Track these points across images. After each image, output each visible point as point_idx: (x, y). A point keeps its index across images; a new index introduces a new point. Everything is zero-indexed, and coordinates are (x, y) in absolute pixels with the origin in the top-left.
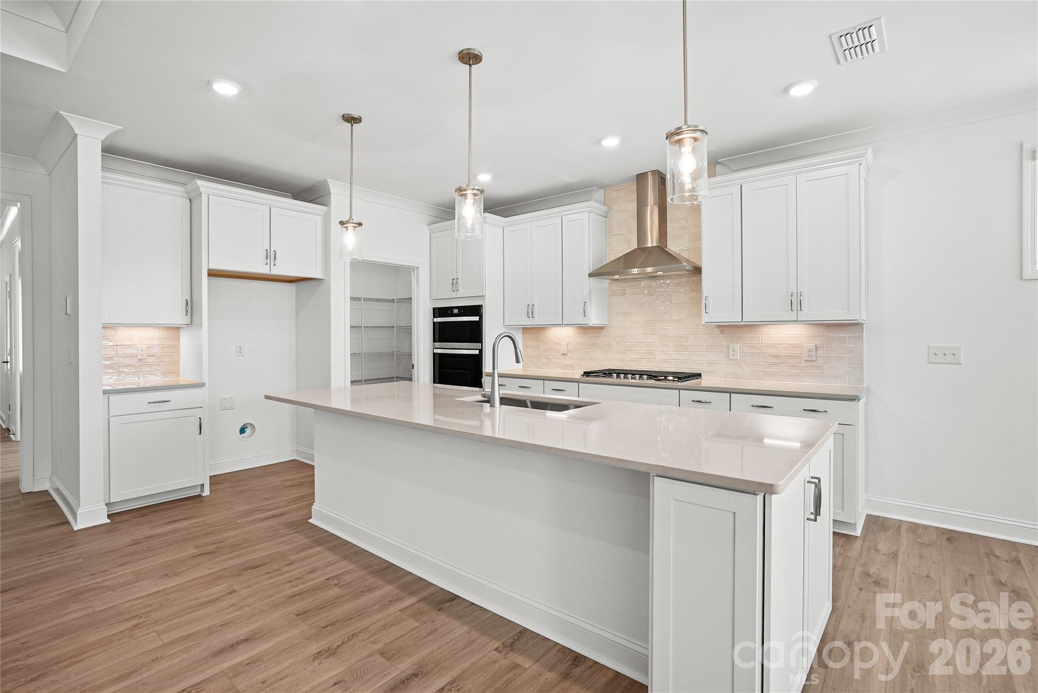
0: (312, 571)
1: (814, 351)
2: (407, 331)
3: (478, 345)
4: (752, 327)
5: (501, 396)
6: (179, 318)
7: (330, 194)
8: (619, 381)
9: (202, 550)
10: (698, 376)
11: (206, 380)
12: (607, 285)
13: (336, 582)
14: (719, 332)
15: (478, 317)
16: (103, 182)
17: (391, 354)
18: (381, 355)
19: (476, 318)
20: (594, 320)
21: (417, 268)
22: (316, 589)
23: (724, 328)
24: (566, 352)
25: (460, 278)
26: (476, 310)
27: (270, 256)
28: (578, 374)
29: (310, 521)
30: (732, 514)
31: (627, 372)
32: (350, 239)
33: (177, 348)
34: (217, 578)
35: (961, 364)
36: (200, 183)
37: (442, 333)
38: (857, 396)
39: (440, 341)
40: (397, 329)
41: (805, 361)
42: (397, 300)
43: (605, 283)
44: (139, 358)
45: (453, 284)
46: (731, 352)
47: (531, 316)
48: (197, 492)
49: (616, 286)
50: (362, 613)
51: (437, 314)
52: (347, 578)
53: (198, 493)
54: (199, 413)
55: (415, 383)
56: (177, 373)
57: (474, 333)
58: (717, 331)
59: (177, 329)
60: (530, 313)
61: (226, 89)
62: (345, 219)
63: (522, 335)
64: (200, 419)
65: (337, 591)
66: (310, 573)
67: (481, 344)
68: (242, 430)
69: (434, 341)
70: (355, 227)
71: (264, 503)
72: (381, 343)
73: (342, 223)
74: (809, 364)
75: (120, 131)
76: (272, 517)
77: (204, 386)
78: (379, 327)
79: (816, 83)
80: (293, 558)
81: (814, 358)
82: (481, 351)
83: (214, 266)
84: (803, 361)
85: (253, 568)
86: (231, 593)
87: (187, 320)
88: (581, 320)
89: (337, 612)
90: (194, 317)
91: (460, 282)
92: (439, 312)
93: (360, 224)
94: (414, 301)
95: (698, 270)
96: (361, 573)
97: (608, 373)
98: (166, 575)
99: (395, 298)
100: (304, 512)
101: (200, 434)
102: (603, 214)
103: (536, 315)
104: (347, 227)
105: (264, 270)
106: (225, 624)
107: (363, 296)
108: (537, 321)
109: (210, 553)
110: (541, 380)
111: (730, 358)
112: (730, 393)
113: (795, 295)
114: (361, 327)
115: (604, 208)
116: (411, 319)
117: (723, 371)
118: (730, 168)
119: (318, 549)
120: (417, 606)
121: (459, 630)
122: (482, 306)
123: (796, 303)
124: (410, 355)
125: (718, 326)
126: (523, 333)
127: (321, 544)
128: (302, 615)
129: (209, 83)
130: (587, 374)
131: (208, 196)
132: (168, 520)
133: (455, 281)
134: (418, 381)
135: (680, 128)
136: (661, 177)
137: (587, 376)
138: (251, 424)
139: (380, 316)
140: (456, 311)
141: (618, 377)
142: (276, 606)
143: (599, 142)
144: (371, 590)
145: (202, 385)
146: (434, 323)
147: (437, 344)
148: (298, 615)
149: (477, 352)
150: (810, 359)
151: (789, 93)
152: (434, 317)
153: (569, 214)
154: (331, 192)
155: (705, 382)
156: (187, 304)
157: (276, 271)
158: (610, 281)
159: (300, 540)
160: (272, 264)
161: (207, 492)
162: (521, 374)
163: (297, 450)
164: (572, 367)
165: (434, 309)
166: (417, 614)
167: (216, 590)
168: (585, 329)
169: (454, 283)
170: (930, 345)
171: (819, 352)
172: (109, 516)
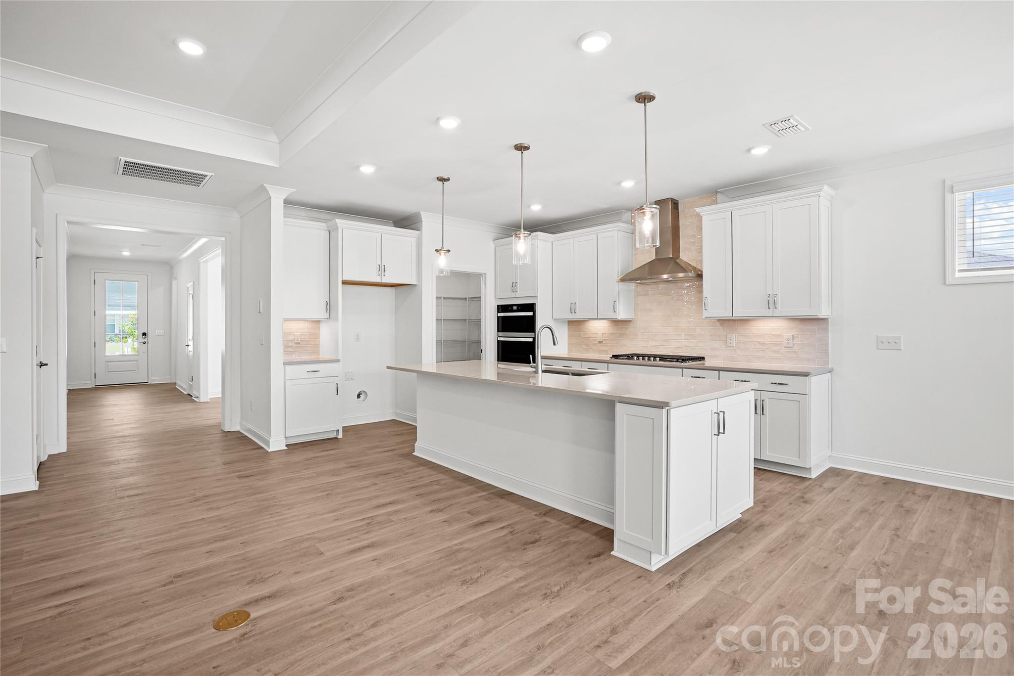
0: (421, 478)
1: (792, 339)
2: (477, 323)
3: (532, 334)
4: (744, 321)
5: (543, 369)
6: (321, 314)
7: (422, 221)
8: (638, 362)
9: (350, 465)
10: (703, 359)
11: (340, 358)
12: (634, 287)
13: (436, 483)
14: (719, 325)
15: (532, 313)
16: (284, 225)
17: (464, 342)
18: (455, 342)
19: (531, 314)
20: (621, 315)
21: (485, 274)
22: (426, 485)
23: (723, 321)
24: (602, 340)
25: (518, 282)
26: (531, 307)
27: (381, 269)
28: (607, 357)
29: (413, 454)
30: (652, 420)
31: (644, 355)
32: (442, 261)
33: (318, 335)
34: (364, 478)
35: (901, 350)
36: (338, 221)
37: (504, 325)
38: (809, 373)
39: (502, 331)
40: (468, 322)
41: (785, 347)
42: (469, 298)
43: (632, 286)
44: (296, 342)
45: (512, 286)
46: (728, 340)
47: (573, 312)
48: (334, 435)
49: (641, 288)
50: (454, 497)
51: (500, 310)
52: (443, 482)
53: (335, 437)
54: (336, 380)
55: (483, 361)
56: (317, 352)
57: (529, 325)
58: (718, 324)
59: (318, 322)
60: (573, 311)
61: (367, 170)
62: (439, 248)
63: (567, 327)
64: (337, 384)
65: (438, 487)
66: (420, 478)
67: (534, 334)
68: (359, 396)
69: (498, 331)
70: (445, 253)
71: (380, 443)
72: (457, 333)
73: (437, 251)
74: (788, 350)
75: (295, 191)
76: (388, 451)
77: (340, 361)
78: (454, 320)
79: (770, 147)
80: (407, 471)
81: (791, 345)
82: (534, 339)
83: (346, 278)
84: (783, 348)
85: (385, 474)
86: (374, 485)
87: (326, 315)
88: (613, 316)
89: (440, 496)
90: (331, 314)
91: (518, 285)
92: (502, 308)
93: (449, 251)
94: (483, 299)
95: (700, 276)
96: (451, 480)
97: (630, 357)
98: (334, 475)
99: (467, 297)
100: (408, 449)
101: (337, 394)
102: (631, 231)
103: (577, 311)
104: (440, 253)
105: (377, 280)
106: (377, 497)
107: (443, 296)
108: (578, 316)
109: (355, 466)
110: (580, 361)
111: (728, 345)
112: (719, 371)
113: (771, 296)
114: (441, 320)
115: (629, 226)
116: (480, 313)
117: (722, 355)
118: (727, 196)
119: (422, 468)
120: (487, 496)
121: (513, 507)
122: (535, 304)
123: (771, 303)
124: (479, 342)
125: (719, 320)
126: (568, 325)
127: (424, 466)
128: (419, 495)
129: (358, 167)
130: (614, 356)
131: (342, 229)
132: (323, 449)
133: (514, 284)
134: (485, 360)
135: (642, 206)
136: (674, 203)
137: (616, 358)
138: (364, 392)
139: (455, 311)
140: (515, 308)
141: (638, 359)
142: (404, 491)
143: (619, 183)
144: (458, 487)
145: (338, 361)
146: (498, 317)
147: (501, 334)
148: (417, 495)
149: (531, 340)
150: (788, 346)
151: (750, 152)
152: (498, 312)
153: (603, 232)
154: (423, 220)
155: (708, 363)
156: (327, 304)
157: (385, 280)
158: (636, 284)
159: (409, 463)
160: (382, 276)
161: (340, 436)
162: (567, 357)
163: (396, 412)
164: (606, 352)
165: (498, 306)
166: (487, 499)
167: (365, 483)
168: (616, 322)
169: (514, 285)
170: (879, 335)
171: (796, 341)
172: (286, 446)
